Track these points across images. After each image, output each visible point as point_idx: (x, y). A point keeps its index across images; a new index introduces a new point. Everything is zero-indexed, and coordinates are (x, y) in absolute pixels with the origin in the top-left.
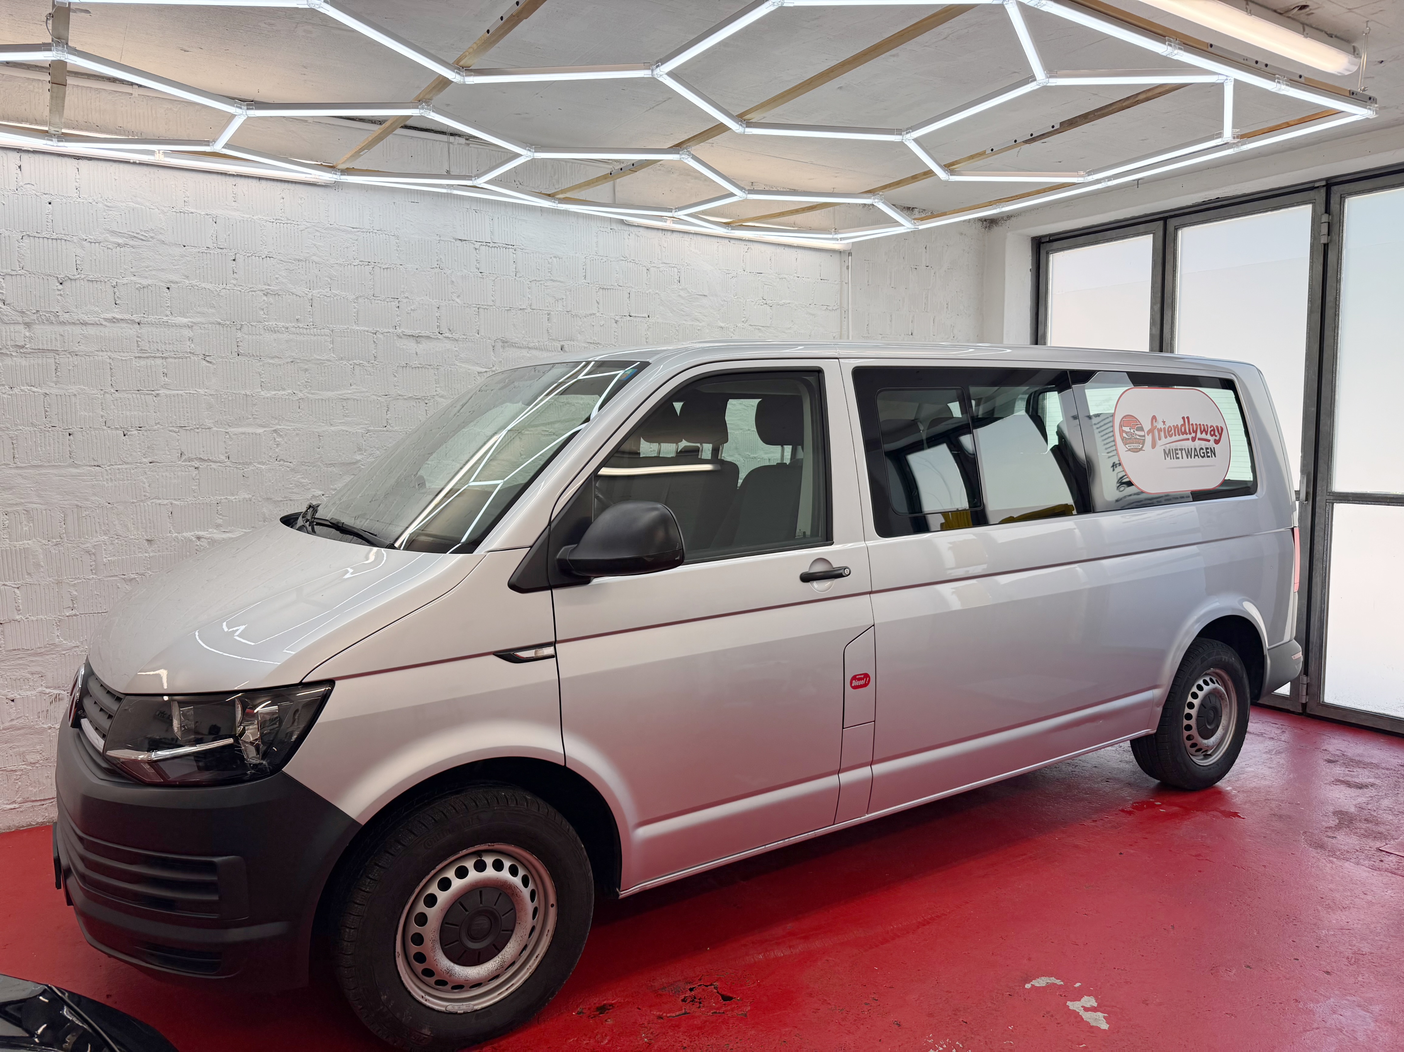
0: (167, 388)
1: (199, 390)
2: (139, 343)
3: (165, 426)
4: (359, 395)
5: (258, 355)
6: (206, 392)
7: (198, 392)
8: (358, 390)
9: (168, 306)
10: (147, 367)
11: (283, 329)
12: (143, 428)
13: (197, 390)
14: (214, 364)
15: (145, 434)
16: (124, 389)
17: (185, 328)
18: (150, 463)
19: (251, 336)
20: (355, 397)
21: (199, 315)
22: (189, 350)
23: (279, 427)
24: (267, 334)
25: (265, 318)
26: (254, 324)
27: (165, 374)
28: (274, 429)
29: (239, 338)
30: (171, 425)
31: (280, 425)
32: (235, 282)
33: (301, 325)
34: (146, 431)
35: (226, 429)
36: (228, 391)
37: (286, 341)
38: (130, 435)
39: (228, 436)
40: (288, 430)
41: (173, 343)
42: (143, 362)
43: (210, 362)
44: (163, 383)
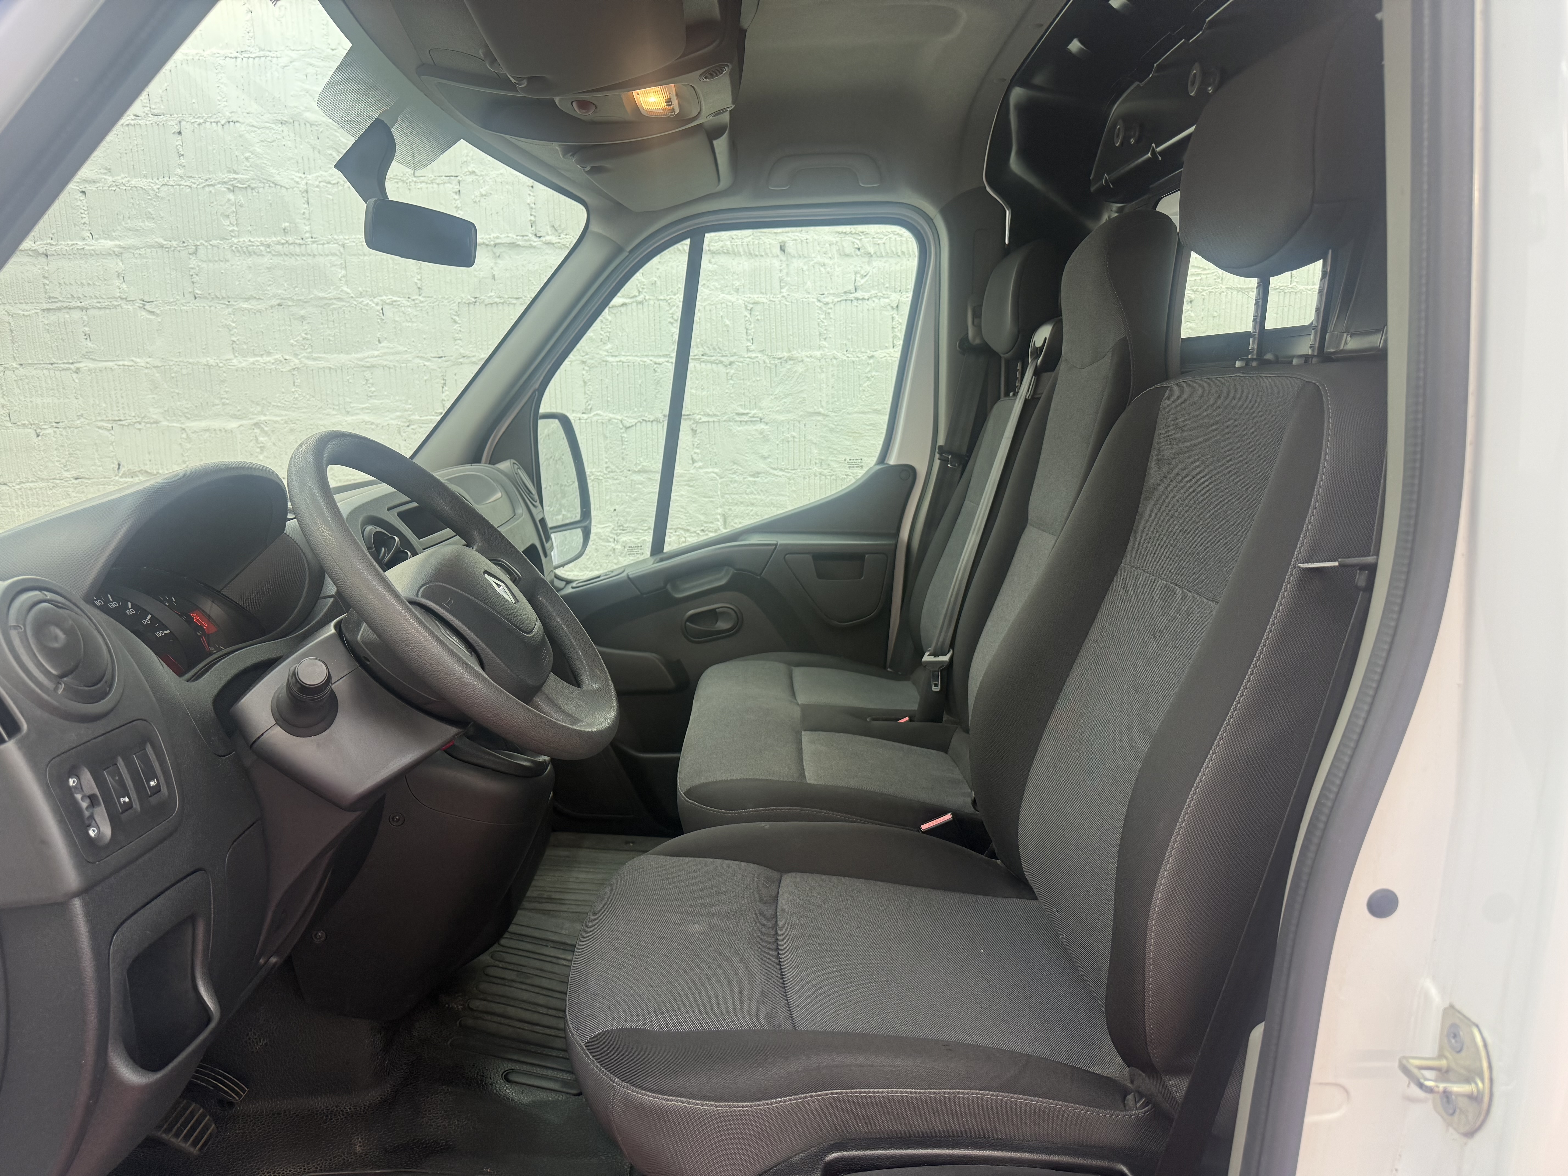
0: (91, 359)
1: (138, 360)
2: (47, 287)
3: (91, 420)
4: (391, 357)
5: (224, 295)
6: (147, 363)
7: (135, 362)
8: (390, 351)
9: (84, 223)
10: (59, 324)
11: (262, 248)
12: (61, 424)
13: (133, 359)
14: (157, 315)
15: (64, 433)
16: (30, 362)
17: (110, 258)
18: (76, 479)
19: (211, 264)
20: (385, 363)
21: (131, 233)
22: (119, 294)
23: (263, 418)
24: (237, 259)
25: (232, 231)
26: (214, 242)
27: (88, 336)
28: (255, 421)
29: (192, 268)
30: (99, 418)
31: (265, 415)
32: (180, 171)
33: (291, 239)
34: (65, 428)
35: (183, 423)
36: (180, 359)
37: (268, 268)
38: (43, 435)
39: (184, 436)
40: (276, 422)
41: (94, 284)
42: (53, 317)
43: (152, 313)
44: (86, 350)
